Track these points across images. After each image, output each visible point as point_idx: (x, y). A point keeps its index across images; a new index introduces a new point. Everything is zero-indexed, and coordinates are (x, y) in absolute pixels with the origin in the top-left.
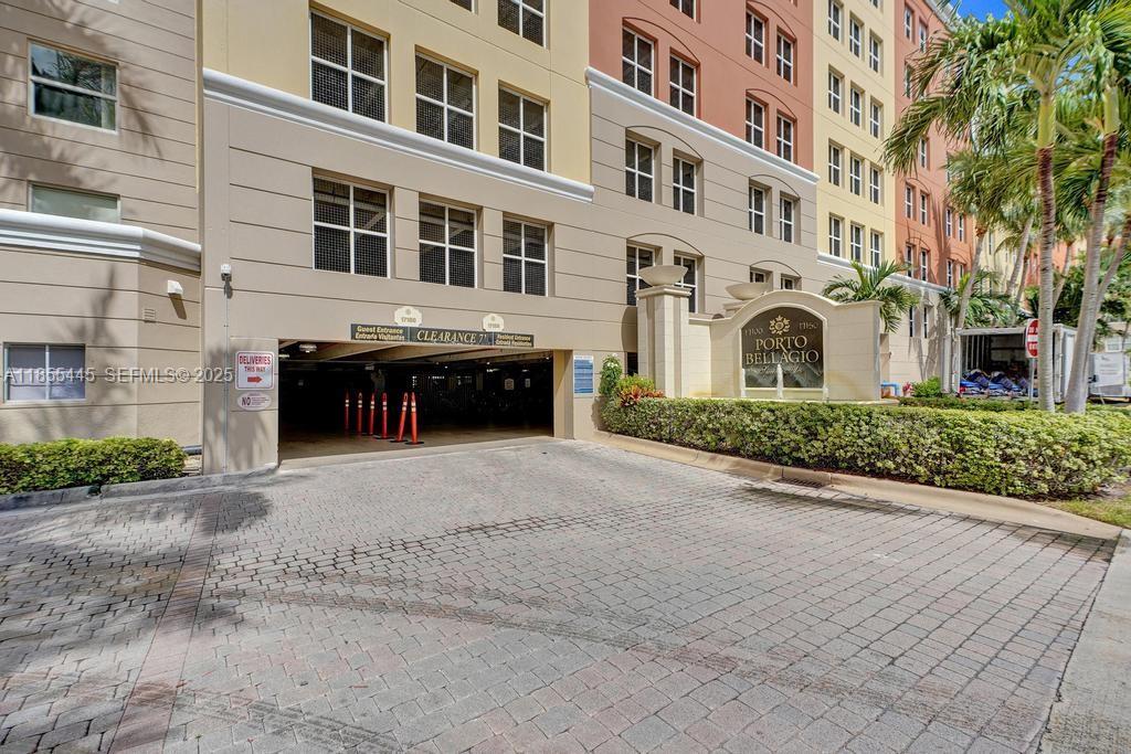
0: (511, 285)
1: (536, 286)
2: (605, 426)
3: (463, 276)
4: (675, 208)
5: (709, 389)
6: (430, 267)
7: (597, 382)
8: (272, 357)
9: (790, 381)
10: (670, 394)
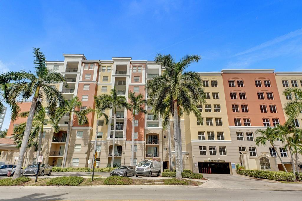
0: (221, 154)
1: (225, 154)
2: (238, 173)
3: (215, 154)
4: (248, 140)
5: (257, 169)
6: (211, 153)
7: (236, 167)
8: (198, 163)
9: (266, 168)
10: (247, 169)
